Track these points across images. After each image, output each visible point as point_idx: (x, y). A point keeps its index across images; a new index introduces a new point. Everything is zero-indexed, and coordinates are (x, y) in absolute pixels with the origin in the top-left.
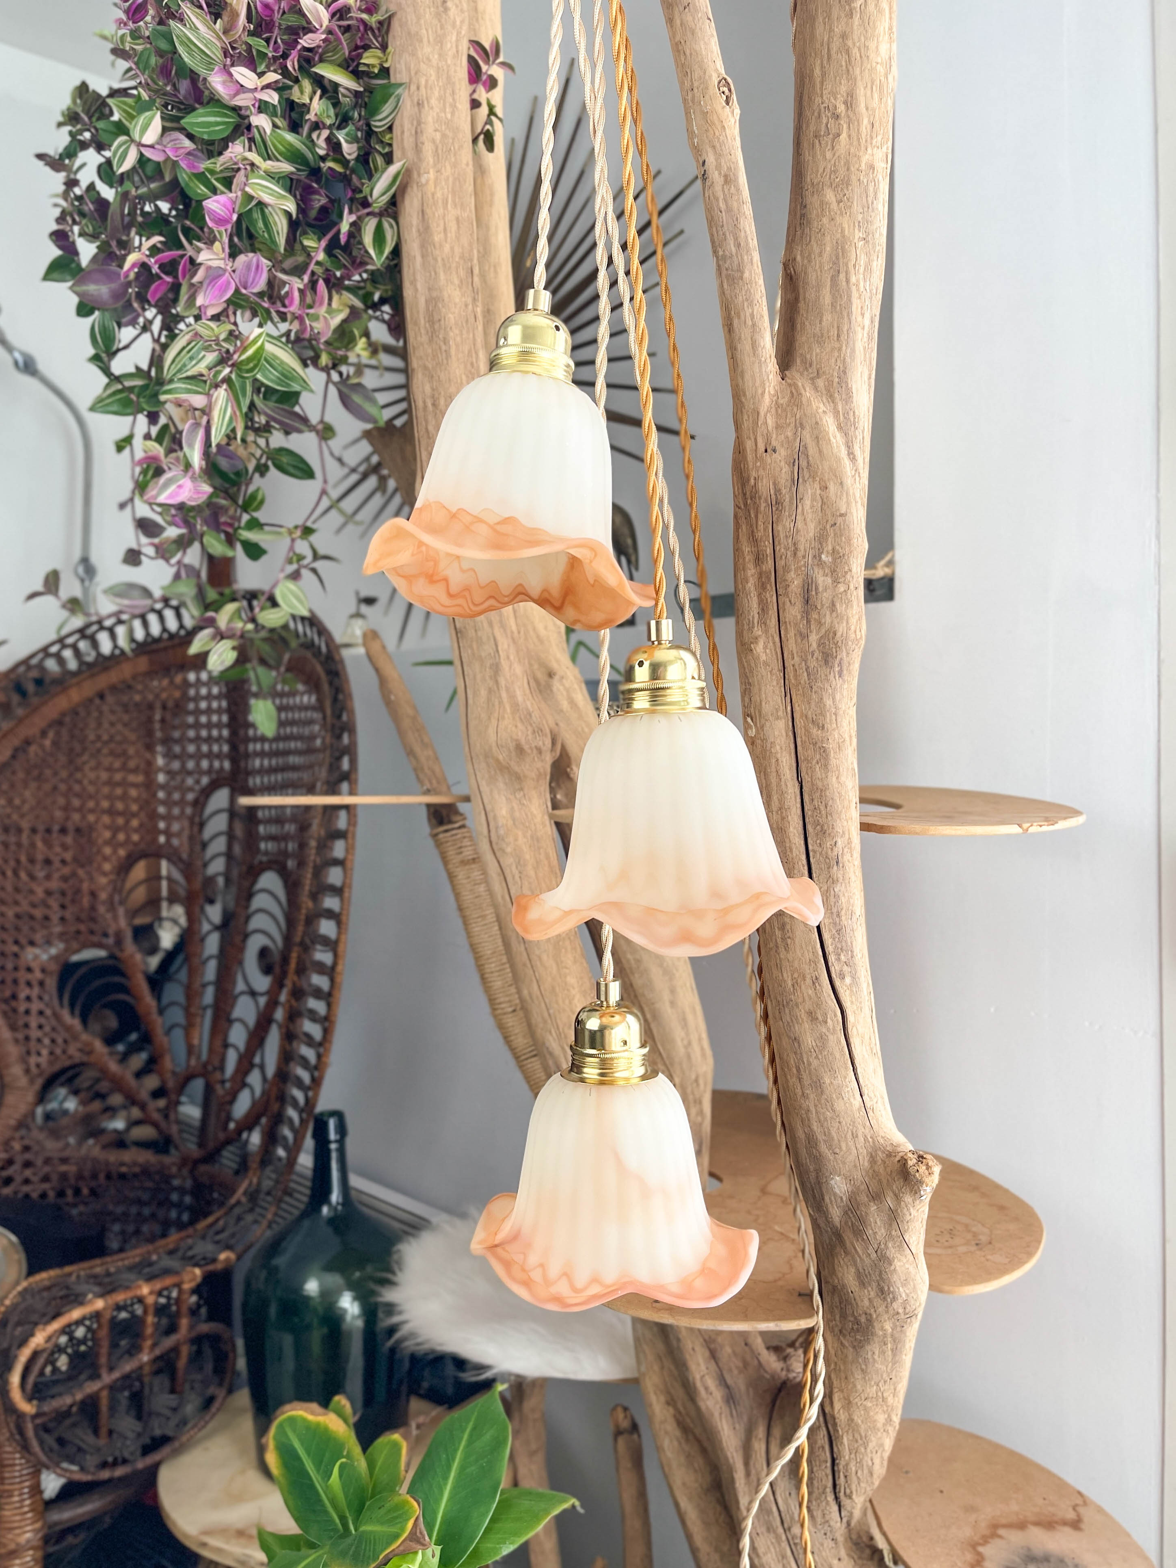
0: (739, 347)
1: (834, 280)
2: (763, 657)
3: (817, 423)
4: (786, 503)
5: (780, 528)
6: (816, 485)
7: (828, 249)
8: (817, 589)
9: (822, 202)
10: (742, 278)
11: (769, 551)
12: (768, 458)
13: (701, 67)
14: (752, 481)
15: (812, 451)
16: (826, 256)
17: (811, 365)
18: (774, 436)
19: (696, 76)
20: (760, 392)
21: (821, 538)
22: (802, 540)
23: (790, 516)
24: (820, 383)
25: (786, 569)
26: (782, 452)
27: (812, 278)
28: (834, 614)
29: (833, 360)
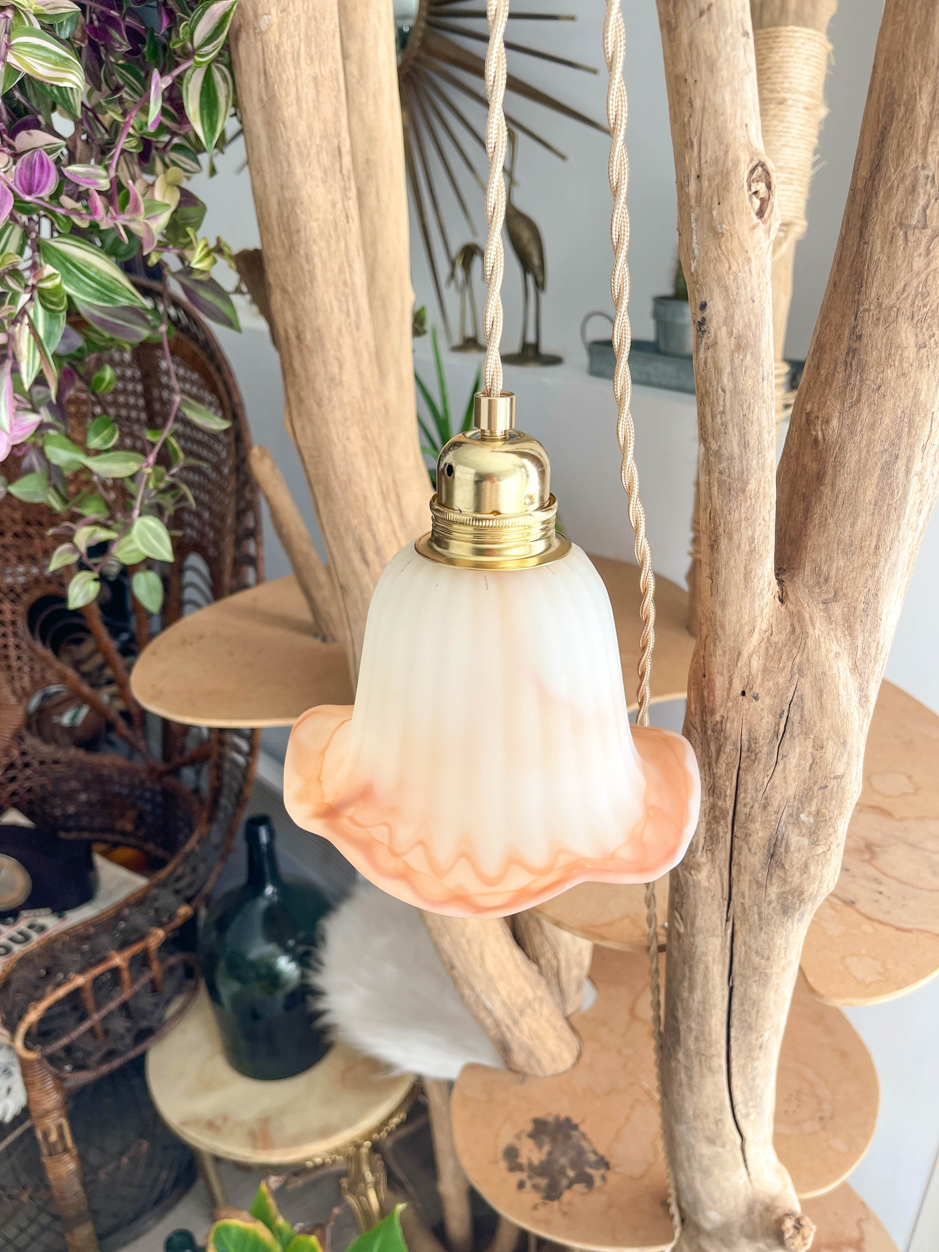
0: (724, 572)
1: (887, 469)
2: (705, 883)
3: (824, 674)
4: (763, 756)
5: (749, 778)
6: (809, 744)
7: (887, 420)
8: (787, 847)
9: (890, 344)
10: (743, 491)
11: (730, 792)
12: (745, 702)
13: (719, 138)
14: (718, 718)
15: (809, 704)
16: (880, 431)
17: (827, 580)
18: (759, 681)
19: (708, 155)
20: (747, 629)
21: (805, 797)
22: (778, 797)
23: (765, 770)
24: (837, 609)
25: (750, 817)
26: (766, 701)
27: (852, 458)
28: (806, 876)
29: (862, 580)
